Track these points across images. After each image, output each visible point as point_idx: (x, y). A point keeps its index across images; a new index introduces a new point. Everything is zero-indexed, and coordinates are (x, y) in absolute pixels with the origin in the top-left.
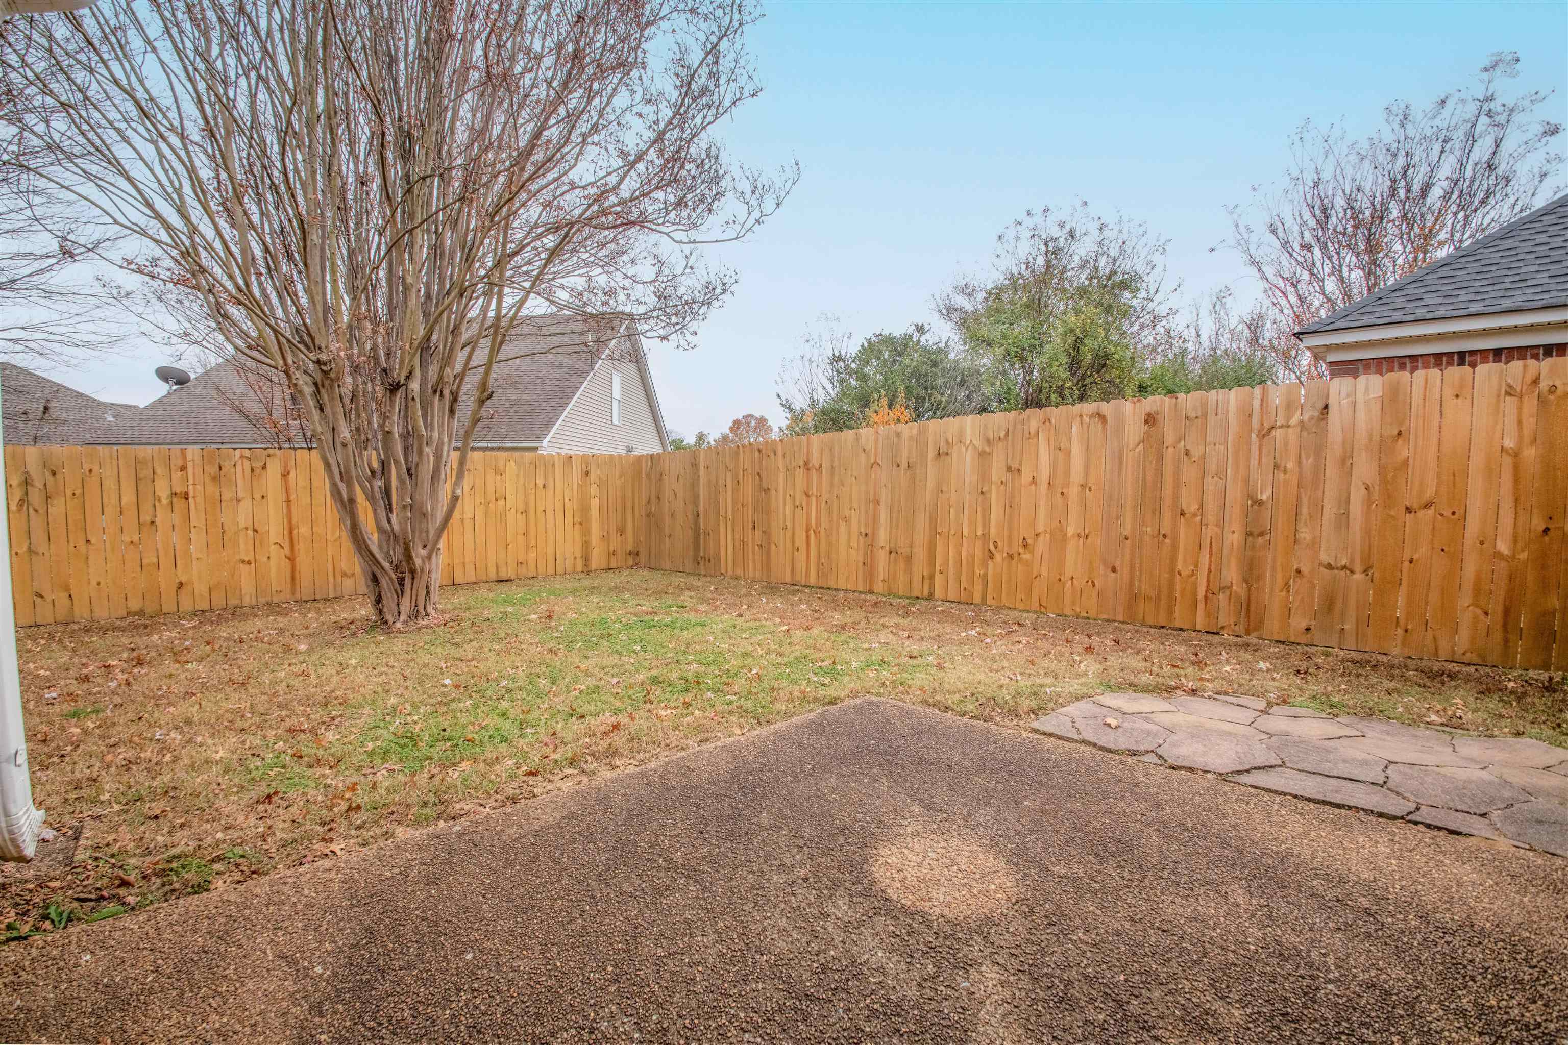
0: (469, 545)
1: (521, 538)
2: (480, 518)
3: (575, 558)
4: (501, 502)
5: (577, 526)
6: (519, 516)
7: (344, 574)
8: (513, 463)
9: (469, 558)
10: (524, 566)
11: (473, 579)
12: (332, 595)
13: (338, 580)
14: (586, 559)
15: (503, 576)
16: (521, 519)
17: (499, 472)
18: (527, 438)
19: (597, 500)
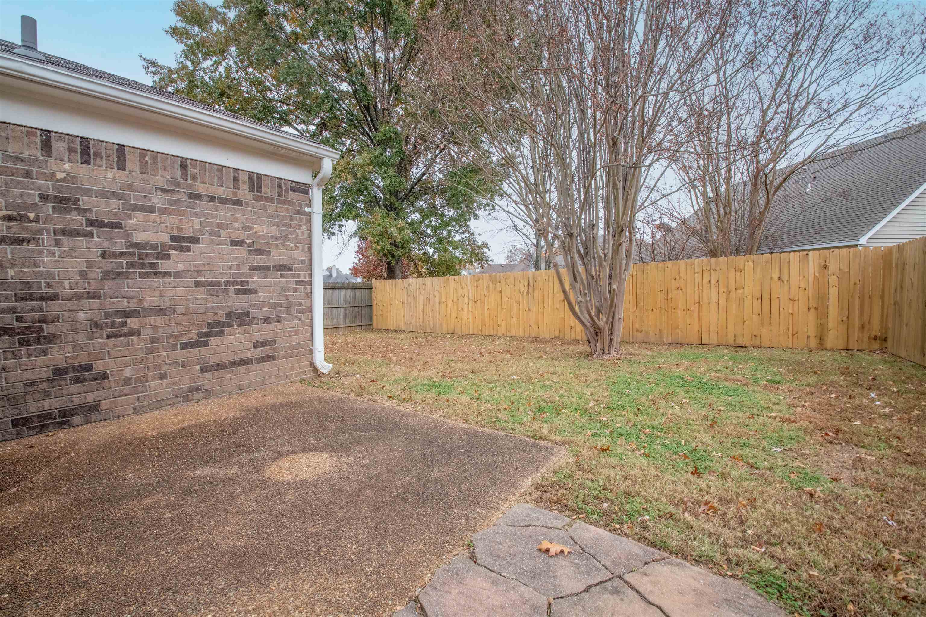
0: (714, 320)
1: (756, 318)
2: (723, 301)
3: (808, 337)
4: (740, 291)
5: (812, 310)
6: (755, 301)
7: (638, 330)
8: (751, 263)
9: (713, 328)
10: (758, 338)
11: (715, 342)
12: (631, 340)
13: (635, 333)
14: (821, 340)
15: (740, 342)
16: (757, 303)
17: (738, 270)
18: (847, 238)
19: (836, 290)
